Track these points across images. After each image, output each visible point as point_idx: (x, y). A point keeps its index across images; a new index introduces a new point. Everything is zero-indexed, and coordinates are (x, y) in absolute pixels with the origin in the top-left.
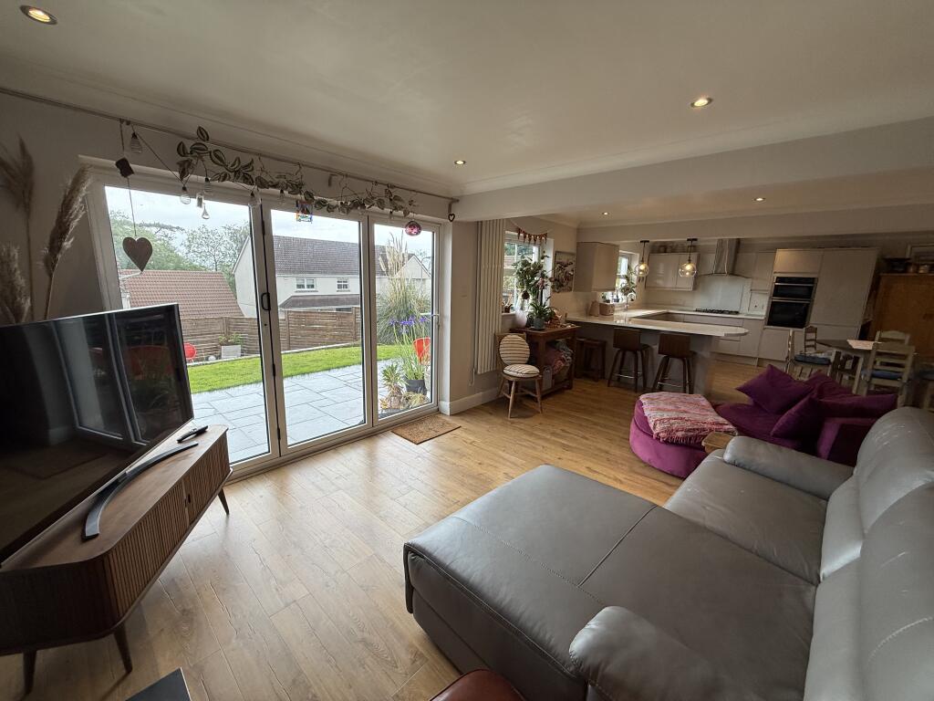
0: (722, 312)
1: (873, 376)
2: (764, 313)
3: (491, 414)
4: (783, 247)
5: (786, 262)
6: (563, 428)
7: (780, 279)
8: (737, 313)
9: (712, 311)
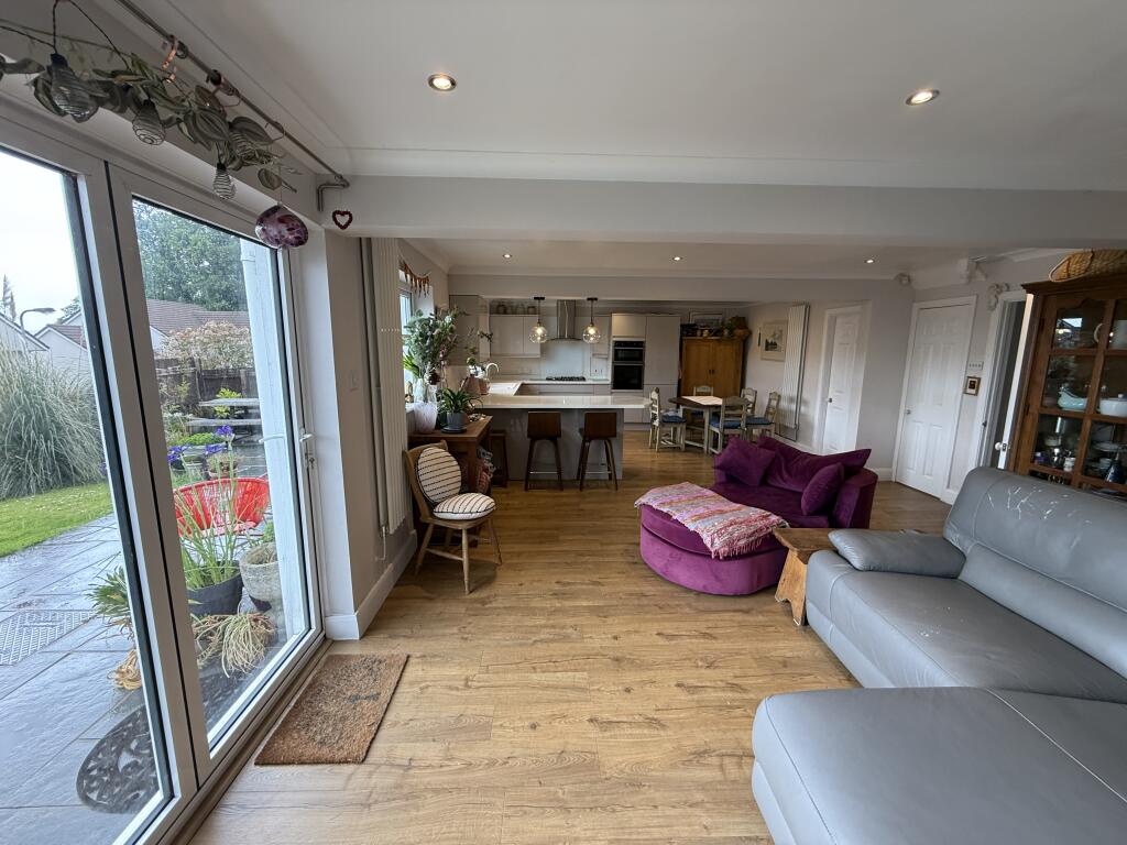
0: (571, 379)
1: (725, 427)
2: (610, 378)
3: (430, 599)
4: (617, 311)
5: (621, 326)
6: (557, 578)
7: (617, 344)
8: (584, 379)
9: (562, 379)
